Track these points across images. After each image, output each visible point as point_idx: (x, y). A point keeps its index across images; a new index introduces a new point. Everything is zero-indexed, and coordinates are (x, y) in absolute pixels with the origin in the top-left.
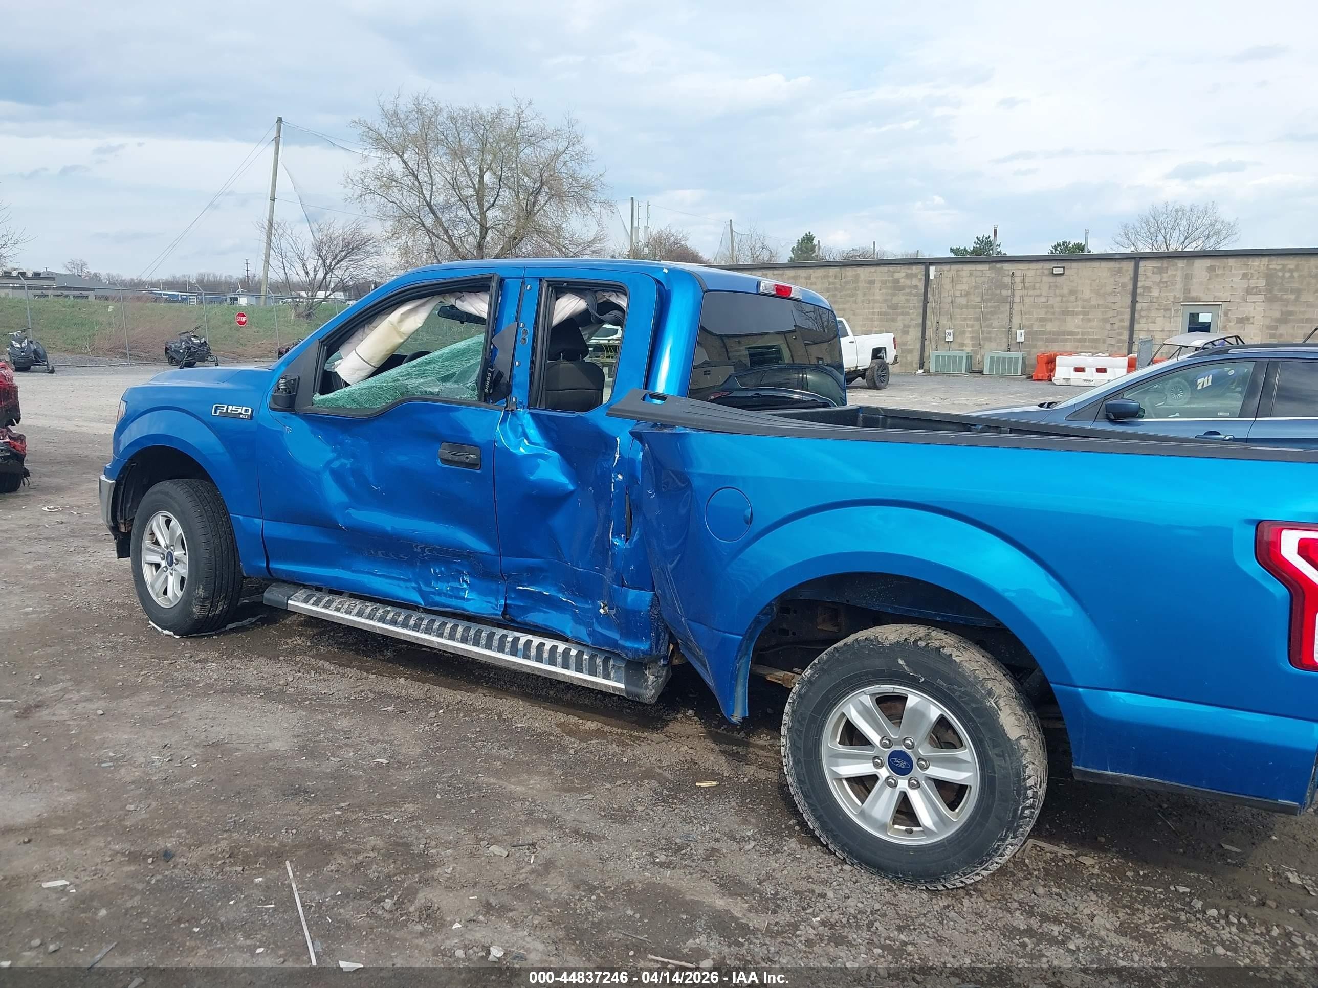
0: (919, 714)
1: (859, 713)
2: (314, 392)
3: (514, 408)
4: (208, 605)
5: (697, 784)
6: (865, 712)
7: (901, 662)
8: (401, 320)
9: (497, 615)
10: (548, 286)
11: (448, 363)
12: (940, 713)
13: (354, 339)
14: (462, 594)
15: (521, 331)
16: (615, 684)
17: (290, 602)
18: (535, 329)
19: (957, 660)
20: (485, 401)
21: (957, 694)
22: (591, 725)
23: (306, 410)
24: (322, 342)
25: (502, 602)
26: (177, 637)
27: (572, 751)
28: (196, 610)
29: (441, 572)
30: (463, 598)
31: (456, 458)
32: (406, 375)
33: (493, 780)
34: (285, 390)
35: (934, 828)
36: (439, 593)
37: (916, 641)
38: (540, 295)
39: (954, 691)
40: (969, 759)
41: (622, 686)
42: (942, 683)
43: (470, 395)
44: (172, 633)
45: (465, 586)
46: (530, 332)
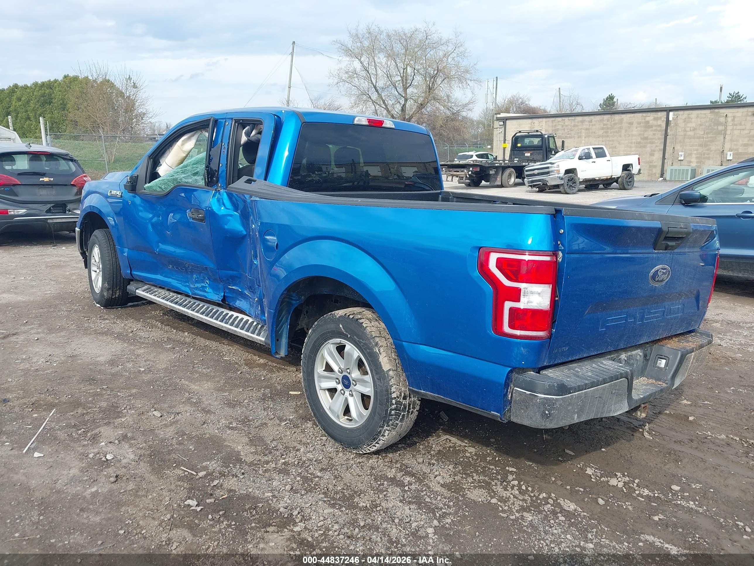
0: (350, 355)
1: (328, 354)
2: (146, 183)
3: (220, 189)
4: (111, 292)
5: (290, 393)
6: (331, 354)
7: (341, 326)
8: (183, 145)
9: (219, 301)
10: (235, 122)
11: (195, 166)
12: (358, 355)
13: (165, 155)
14: (206, 289)
15: (223, 147)
16: (261, 339)
17: (137, 291)
18: (228, 146)
19: (365, 325)
20: (208, 186)
21: (362, 344)
22: (262, 361)
23: (142, 192)
24: (150, 157)
25: (223, 294)
26: (102, 308)
27: (239, 373)
28: (105, 294)
29: (197, 278)
30: (206, 292)
31: (194, 216)
32: (177, 173)
33: (187, 383)
34: (130, 182)
35: (357, 419)
36: (197, 288)
37: (349, 316)
38: (231, 128)
39: (360, 342)
40: (370, 382)
41: (263, 339)
42: (356, 338)
43: (202, 183)
44: (99, 306)
45: (207, 285)
46: (226, 147)
